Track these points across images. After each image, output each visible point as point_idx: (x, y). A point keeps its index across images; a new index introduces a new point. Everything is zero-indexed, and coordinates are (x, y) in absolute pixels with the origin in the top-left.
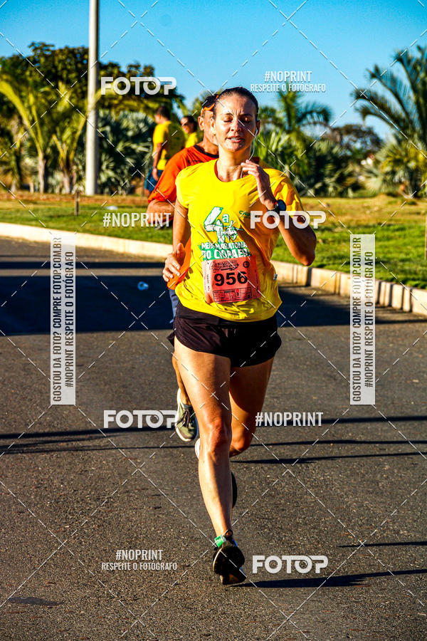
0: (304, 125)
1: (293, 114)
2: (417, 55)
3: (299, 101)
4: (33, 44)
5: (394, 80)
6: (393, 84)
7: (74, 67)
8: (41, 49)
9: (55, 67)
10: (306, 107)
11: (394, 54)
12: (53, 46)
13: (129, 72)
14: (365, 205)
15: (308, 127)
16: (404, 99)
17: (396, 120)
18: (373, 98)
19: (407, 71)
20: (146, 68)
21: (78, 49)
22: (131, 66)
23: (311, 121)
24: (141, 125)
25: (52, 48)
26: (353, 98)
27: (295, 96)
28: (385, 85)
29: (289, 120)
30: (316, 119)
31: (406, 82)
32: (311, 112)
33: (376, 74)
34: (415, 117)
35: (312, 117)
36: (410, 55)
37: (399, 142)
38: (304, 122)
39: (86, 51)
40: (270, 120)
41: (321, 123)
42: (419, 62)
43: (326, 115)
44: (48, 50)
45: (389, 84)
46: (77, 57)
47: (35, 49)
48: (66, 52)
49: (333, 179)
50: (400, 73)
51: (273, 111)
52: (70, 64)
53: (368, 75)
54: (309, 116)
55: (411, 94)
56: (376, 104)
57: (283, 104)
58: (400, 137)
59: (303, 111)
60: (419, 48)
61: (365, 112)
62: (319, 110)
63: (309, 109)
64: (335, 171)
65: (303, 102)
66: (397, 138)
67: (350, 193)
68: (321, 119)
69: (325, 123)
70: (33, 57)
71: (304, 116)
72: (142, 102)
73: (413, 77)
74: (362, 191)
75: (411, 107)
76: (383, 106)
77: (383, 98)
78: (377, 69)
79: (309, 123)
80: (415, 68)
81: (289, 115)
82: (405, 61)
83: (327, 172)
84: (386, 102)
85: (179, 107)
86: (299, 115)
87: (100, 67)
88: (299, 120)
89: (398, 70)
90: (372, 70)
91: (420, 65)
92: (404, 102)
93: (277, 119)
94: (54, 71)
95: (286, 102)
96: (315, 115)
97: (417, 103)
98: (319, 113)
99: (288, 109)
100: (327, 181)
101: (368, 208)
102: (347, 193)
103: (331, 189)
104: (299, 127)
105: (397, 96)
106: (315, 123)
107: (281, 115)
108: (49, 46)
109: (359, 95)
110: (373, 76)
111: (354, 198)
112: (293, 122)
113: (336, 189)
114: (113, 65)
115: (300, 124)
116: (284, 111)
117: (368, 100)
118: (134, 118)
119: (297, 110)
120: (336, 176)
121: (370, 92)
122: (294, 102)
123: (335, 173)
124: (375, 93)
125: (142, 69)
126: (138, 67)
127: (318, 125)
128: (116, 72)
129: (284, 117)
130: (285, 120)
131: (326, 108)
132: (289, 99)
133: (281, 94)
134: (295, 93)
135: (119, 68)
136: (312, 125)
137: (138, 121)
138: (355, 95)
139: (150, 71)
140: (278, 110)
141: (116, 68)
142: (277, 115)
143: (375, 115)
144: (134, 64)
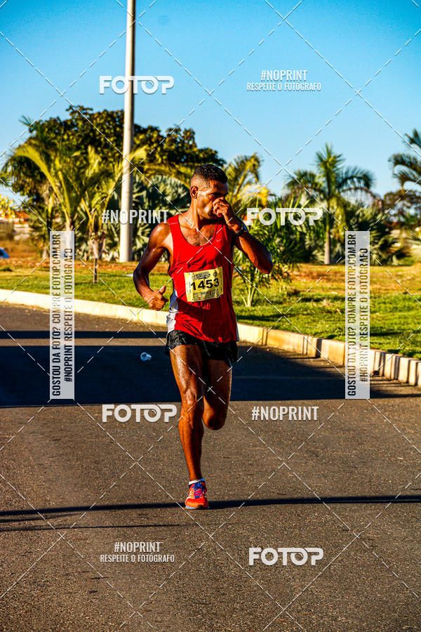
0: (344, 191)
1: (333, 179)
3: (339, 166)
4: (71, 108)
7: (112, 131)
8: (80, 113)
9: (93, 131)
10: (346, 173)
12: (91, 109)
13: (169, 135)
15: (349, 192)
18: (412, 165)
20: (186, 131)
21: (117, 113)
22: (170, 130)
23: (352, 186)
24: (180, 190)
25: (90, 112)
26: (391, 164)
27: (334, 163)
29: (329, 186)
30: (357, 185)
32: (352, 178)
33: (415, 139)
35: (353, 182)
38: (345, 188)
40: (310, 185)
41: (361, 189)
43: (367, 180)
44: (86, 114)
46: (114, 119)
47: (73, 113)
48: (104, 115)
49: (377, 246)
51: (313, 176)
52: (108, 128)
53: (407, 140)
54: (349, 182)
56: (415, 169)
57: (322, 169)
59: (344, 176)
61: (404, 178)
62: (359, 175)
63: (350, 175)
64: (379, 237)
65: (343, 168)
67: (395, 261)
68: (362, 184)
69: (366, 188)
70: (71, 120)
71: (345, 181)
72: (173, 167)
74: (406, 258)
78: (416, 134)
79: (350, 189)
81: (329, 180)
83: (371, 239)
86: (340, 181)
87: (136, 130)
88: (340, 186)
90: (412, 135)
93: (316, 184)
94: (91, 134)
95: (326, 168)
96: (355, 180)
98: (359, 179)
99: (328, 175)
102: (392, 261)
103: (375, 256)
104: (339, 193)
106: (356, 189)
107: (321, 180)
108: (86, 109)
109: (399, 160)
110: (412, 141)
111: (400, 265)
112: (333, 187)
113: (380, 256)
114: (153, 129)
115: (341, 190)
116: (324, 176)
117: (407, 165)
118: (173, 183)
119: (338, 175)
120: (380, 243)
121: (409, 157)
122: (335, 167)
123: (379, 240)
124: (415, 159)
125: (182, 133)
126: (177, 131)
127: (359, 191)
128: (155, 135)
129: (324, 182)
130: (325, 185)
131: (368, 172)
132: (329, 163)
133: (321, 158)
134: (335, 157)
135: (159, 131)
136: (353, 191)
137: (177, 186)
138: (393, 161)
139: (190, 134)
140: (318, 175)
141: (156, 132)
142: (317, 180)
143: (414, 181)
144: (173, 127)
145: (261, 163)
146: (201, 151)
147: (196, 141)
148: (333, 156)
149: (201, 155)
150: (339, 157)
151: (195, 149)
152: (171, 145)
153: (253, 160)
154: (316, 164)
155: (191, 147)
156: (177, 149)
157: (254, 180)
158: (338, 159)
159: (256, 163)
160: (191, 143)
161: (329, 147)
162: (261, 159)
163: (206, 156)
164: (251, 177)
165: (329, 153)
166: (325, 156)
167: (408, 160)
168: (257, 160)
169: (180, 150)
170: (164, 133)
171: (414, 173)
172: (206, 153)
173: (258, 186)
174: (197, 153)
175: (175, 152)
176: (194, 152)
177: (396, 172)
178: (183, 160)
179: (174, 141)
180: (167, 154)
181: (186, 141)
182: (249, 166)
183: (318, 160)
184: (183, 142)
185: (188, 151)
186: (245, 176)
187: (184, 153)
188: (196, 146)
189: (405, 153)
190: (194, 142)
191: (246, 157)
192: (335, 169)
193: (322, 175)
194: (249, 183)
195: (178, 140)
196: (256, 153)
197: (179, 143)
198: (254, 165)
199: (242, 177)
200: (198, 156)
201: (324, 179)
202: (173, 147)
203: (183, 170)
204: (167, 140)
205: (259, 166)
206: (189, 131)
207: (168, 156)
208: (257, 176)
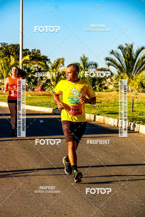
0: (89, 69)
1: (86, 65)
2: (125, 46)
3: (87, 61)
4: (1, 43)
5: (118, 54)
6: (118, 56)
7: (14, 50)
8: (4, 45)
9: (8, 50)
10: (89, 63)
11: (118, 46)
12: (8, 44)
13: (32, 52)
14: (110, 94)
15: (90, 69)
16: (121, 60)
17: (119, 67)
18: (111, 60)
19: (122, 52)
20: (38, 50)
21: (16, 45)
22: (33, 50)
23: (91, 67)
24: (36, 69)
25: (7, 45)
26: (105, 60)
27: (86, 60)
28: (115, 56)
29: (84, 67)
30: (93, 67)
31: (122, 55)
32: (91, 64)
33: (112, 53)
34: (125, 66)
35: (92, 66)
36: (123, 46)
37: (119, 74)
38: (89, 68)
39: (18, 45)
41: (94, 68)
42: (126, 49)
43: (96, 65)
44: (6, 45)
45: (116, 56)
46: (16, 48)
47: (2, 45)
48: (12, 46)
49: (98, 86)
50: (120, 52)
52: (13, 49)
53: (110, 53)
55: (124, 59)
56: (112, 62)
57: (82, 62)
58: (119, 72)
59: (89, 64)
60: (126, 44)
61: (109, 65)
62: (93, 64)
63: (91, 63)
64: (99, 83)
65: (88, 61)
66: (118, 72)
67: (104, 90)
68: (94, 66)
70: (1, 47)
72: (37, 62)
73: (124, 53)
74: (107, 89)
75: (124, 63)
76: (115, 63)
77: (115, 60)
78: (112, 51)
79: (91, 68)
80: (125, 50)
81: (84, 65)
82: (122, 49)
83: (96, 83)
84: (116, 61)
85: (49, 63)
86: (88, 65)
87: (23, 50)
88: (87, 67)
89: (119, 51)
90: (111, 51)
91: (126, 50)
92: (121, 61)
93: (80, 67)
94: (8, 51)
95: (83, 61)
96: (92, 65)
97: (125, 61)
98: (93, 65)
99: (84, 63)
100: (96, 86)
101: (111, 95)
102: (103, 90)
103: (97, 89)
104: (87, 69)
105: (119, 59)
106: (93, 68)
108: (6, 44)
109: (107, 59)
110: (111, 53)
111: (105, 92)
112: (86, 67)
113: (99, 89)
114: (27, 50)
115: (88, 68)
116: (83, 64)
117: (110, 61)
118: (34, 66)
119: (87, 64)
120: (99, 85)
121: (110, 58)
122: (86, 61)
123: (99, 84)
124: (112, 59)
125: (36, 51)
126: (35, 50)
127: (93, 69)
128: (28, 52)
129: (83, 66)
130: (83, 67)
131: (96, 63)
132: (84, 60)
133: (81, 58)
134: (86, 58)
135: (29, 50)
136: (92, 69)
137: (35, 67)
138: (106, 59)
139: (39, 51)
140: (81, 64)
141: (28, 51)
142: (80, 65)
143: (112, 65)
144: (34, 49)
145: (65, 60)
146: (42, 56)
147: (41, 53)
148: (85, 58)
149: (42, 58)
150: (87, 58)
151: (40, 56)
152: (33, 55)
153: (62, 59)
154: (80, 60)
155: (39, 55)
156: (35, 56)
157: (63, 65)
158: (87, 59)
159: (63, 60)
160: (39, 54)
161: (84, 55)
162: (65, 59)
163: (44, 58)
164: (61, 64)
165: (84, 57)
166: (83, 58)
167: (110, 59)
168: (63, 59)
169: (36, 56)
170: (31, 51)
171: (112, 63)
172: (44, 57)
173: (64, 67)
174: (41, 57)
175: (34, 57)
176: (40, 57)
177: (107, 63)
178: (37, 59)
179: (34, 53)
180: (32, 57)
181: (38, 53)
182: (61, 61)
183: (81, 59)
184: (36, 54)
185: (38, 57)
186: (60, 64)
187: (37, 57)
188: (41, 55)
189: (109, 57)
190: (40, 54)
191: (60, 58)
192: (86, 62)
193: (82, 64)
194: (61, 66)
195: (35, 53)
196: (63, 57)
197: (35, 54)
198: (63, 61)
199: (59, 65)
200: (41, 58)
201: (83, 65)
202: (34, 55)
203: (40, 63)
204: (32, 53)
205: (64, 61)
206: (39, 50)
207: (32, 58)
208: (63, 64)
